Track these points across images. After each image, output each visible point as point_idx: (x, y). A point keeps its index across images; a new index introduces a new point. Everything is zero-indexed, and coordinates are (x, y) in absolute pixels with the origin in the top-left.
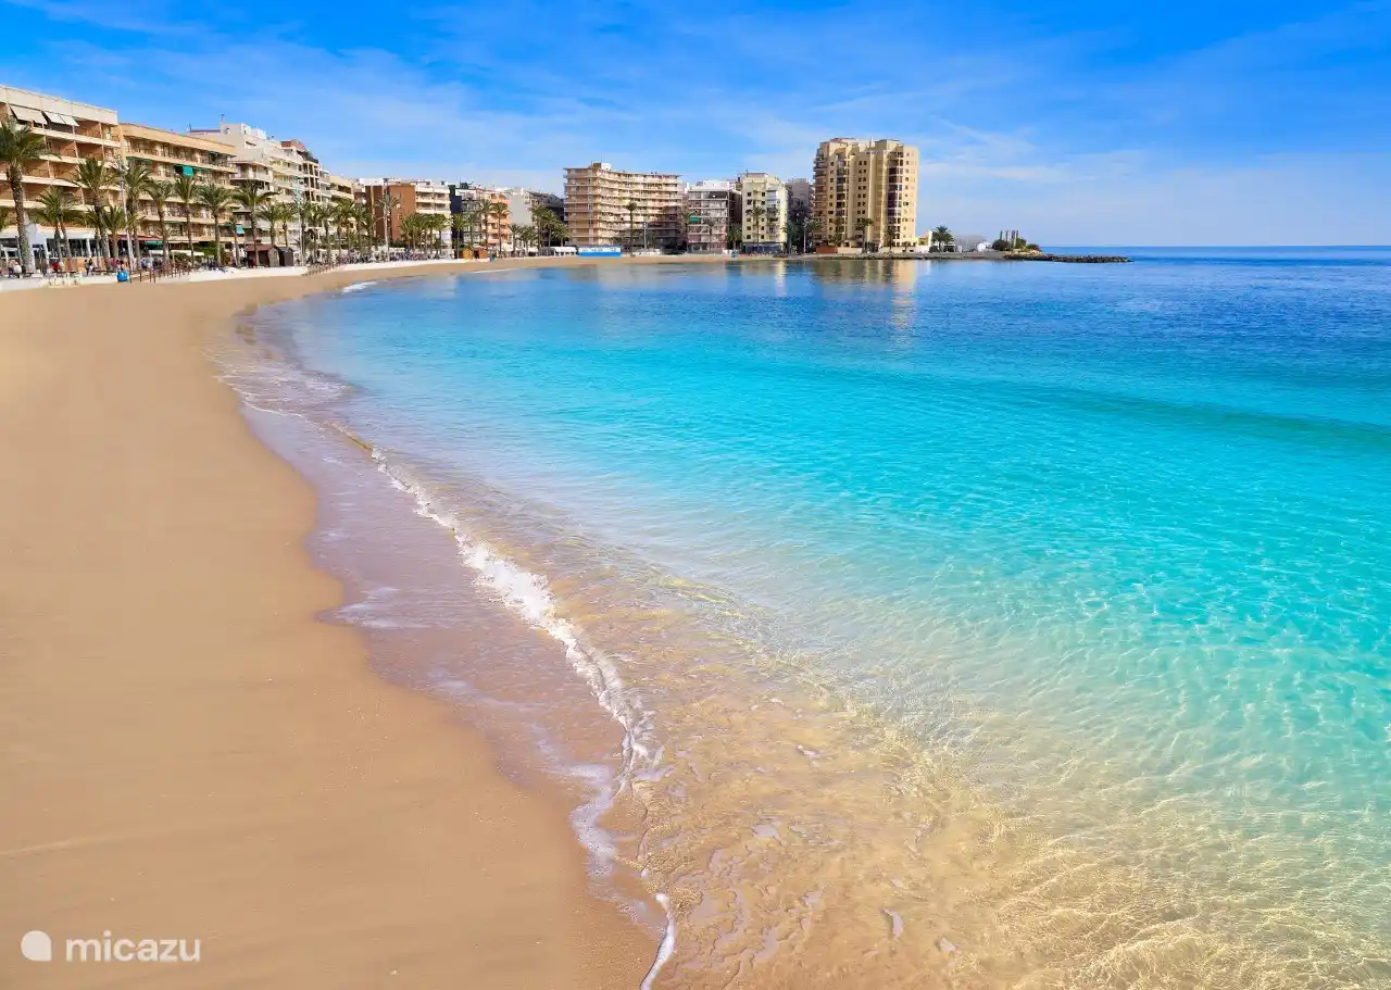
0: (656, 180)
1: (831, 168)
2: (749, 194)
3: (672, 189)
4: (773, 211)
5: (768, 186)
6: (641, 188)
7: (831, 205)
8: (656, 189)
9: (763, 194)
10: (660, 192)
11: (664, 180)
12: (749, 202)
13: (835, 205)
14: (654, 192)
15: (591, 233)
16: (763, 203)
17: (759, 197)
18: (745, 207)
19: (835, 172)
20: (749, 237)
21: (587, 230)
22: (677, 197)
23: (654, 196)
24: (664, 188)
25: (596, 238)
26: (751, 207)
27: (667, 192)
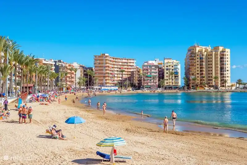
0: (126, 61)
1: (197, 57)
2: (167, 66)
3: (131, 64)
4: (177, 73)
5: (174, 64)
6: (121, 64)
7: (198, 71)
8: (126, 64)
9: (172, 67)
10: (127, 66)
11: (129, 61)
12: (167, 69)
13: (199, 71)
14: (125, 65)
15: (104, 81)
16: (173, 70)
17: (171, 67)
18: (166, 71)
19: (199, 58)
20: (167, 83)
21: (103, 80)
22: (133, 67)
23: (125, 67)
24: (129, 64)
25: (106, 83)
26: (168, 71)
27: (130, 65)
